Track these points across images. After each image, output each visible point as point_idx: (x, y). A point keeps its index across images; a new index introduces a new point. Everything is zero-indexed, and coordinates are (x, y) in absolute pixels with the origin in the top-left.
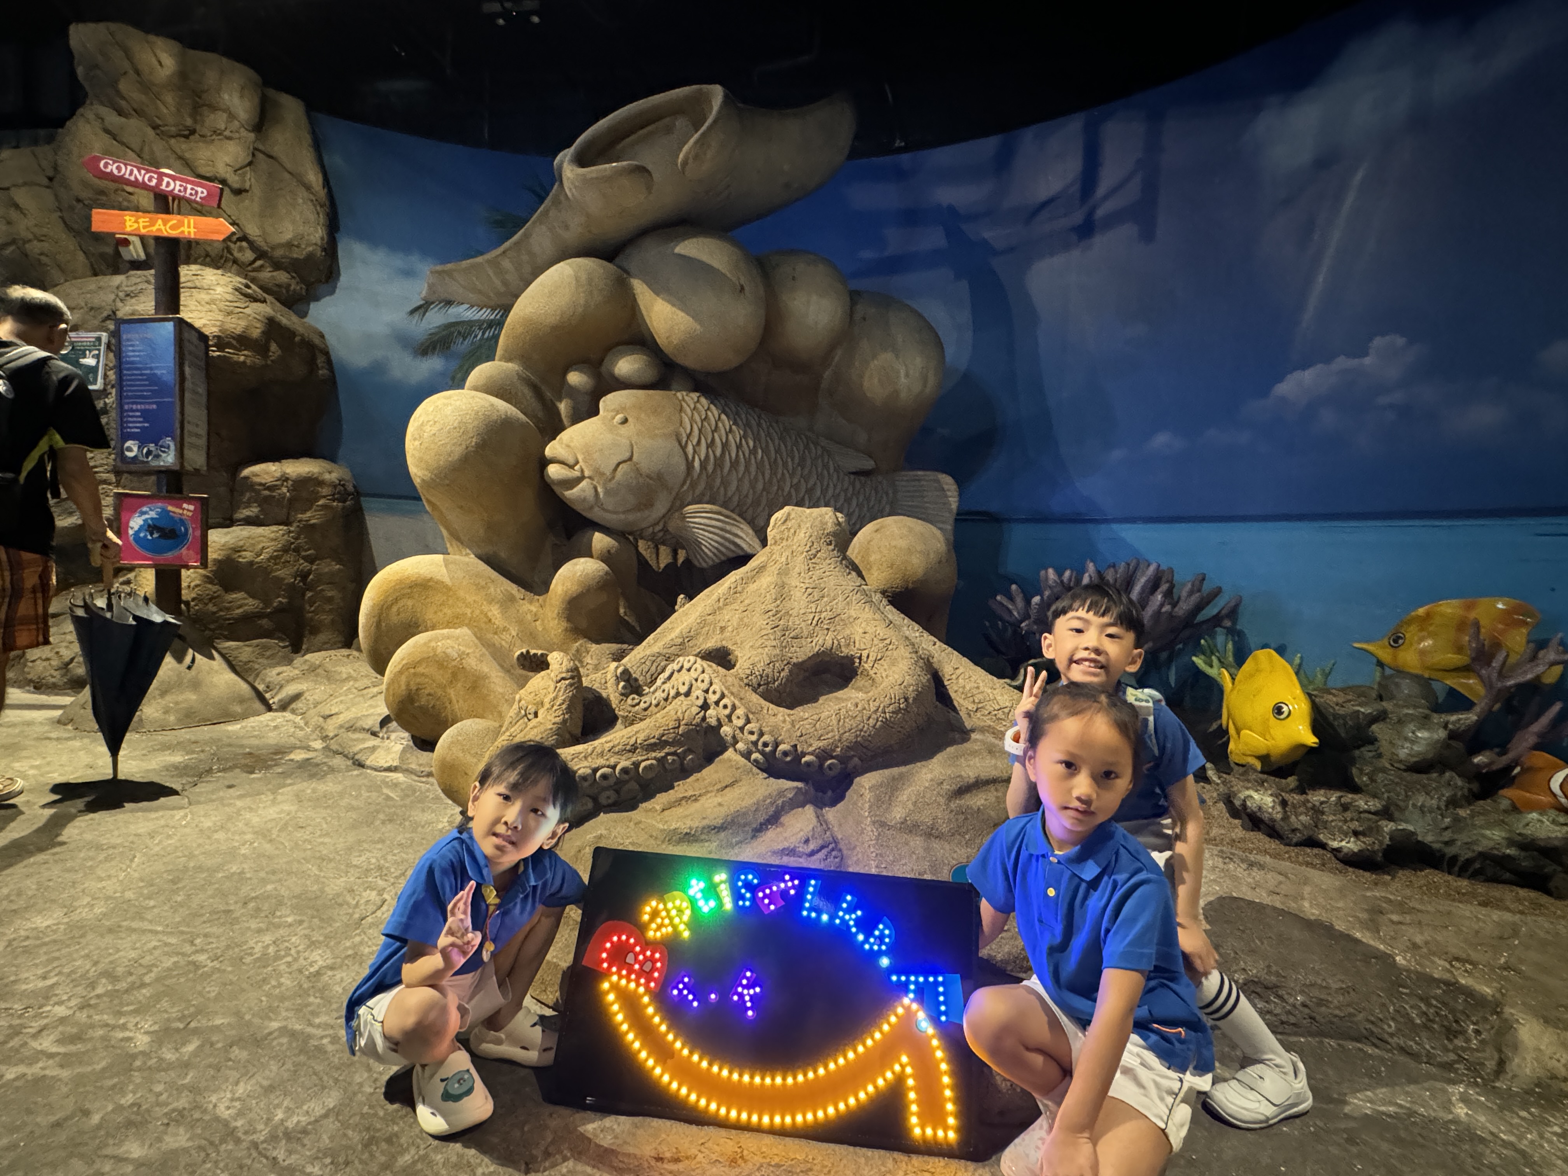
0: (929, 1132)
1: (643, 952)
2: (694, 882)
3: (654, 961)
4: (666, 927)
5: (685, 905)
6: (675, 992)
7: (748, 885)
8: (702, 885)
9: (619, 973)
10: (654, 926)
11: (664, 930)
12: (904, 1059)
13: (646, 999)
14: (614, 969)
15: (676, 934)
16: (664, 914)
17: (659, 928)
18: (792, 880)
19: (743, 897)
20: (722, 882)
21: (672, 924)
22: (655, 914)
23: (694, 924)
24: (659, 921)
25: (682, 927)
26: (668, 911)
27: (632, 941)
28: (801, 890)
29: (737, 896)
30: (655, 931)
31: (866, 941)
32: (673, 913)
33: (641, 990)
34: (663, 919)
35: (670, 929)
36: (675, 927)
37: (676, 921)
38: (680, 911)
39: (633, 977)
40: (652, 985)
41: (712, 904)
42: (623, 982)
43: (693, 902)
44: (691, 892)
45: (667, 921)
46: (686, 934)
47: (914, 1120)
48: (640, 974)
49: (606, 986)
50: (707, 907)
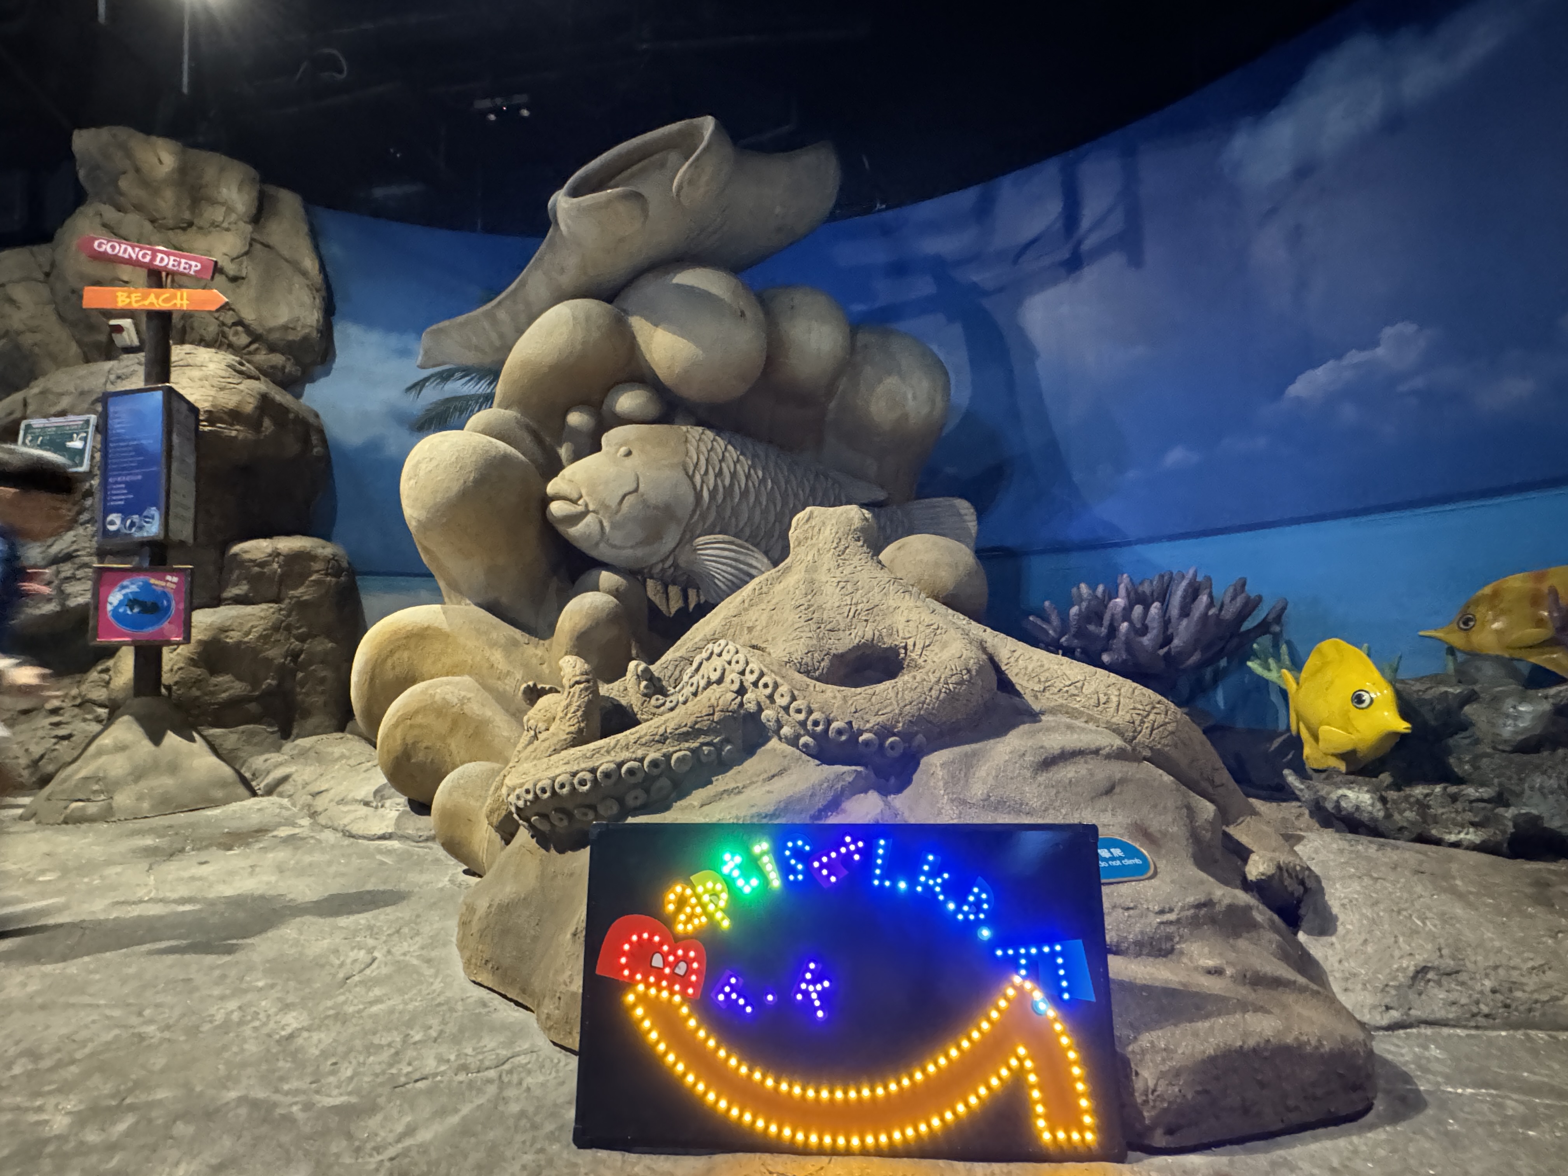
0: (1061, 1135)
1: (672, 952)
2: (727, 856)
3: (689, 962)
4: (698, 917)
5: (719, 887)
6: (721, 997)
7: (798, 854)
8: (738, 859)
9: (645, 980)
10: (682, 917)
11: (696, 921)
12: (1022, 1051)
13: (685, 1010)
14: (639, 977)
15: (713, 925)
16: (693, 901)
17: (689, 919)
18: (854, 842)
19: (794, 871)
20: (763, 853)
21: (705, 912)
22: (682, 902)
23: (733, 910)
24: (688, 910)
25: (719, 915)
26: (699, 898)
27: (657, 939)
28: (868, 854)
29: (785, 869)
30: (686, 923)
31: (959, 910)
32: (706, 898)
33: (677, 998)
34: (693, 908)
35: (704, 919)
36: (710, 916)
37: (711, 908)
38: (715, 894)
39: (664, 983)
40: (690, 991)
41: (755, 882)
42: (653, 991)
43: (729, 882)
44: (726, 870)
45: (698, 910)
46: (726, 924)
47: (1041, 1123)
48: (673, 978)
49: (630, 998)
50: (748, 887)
